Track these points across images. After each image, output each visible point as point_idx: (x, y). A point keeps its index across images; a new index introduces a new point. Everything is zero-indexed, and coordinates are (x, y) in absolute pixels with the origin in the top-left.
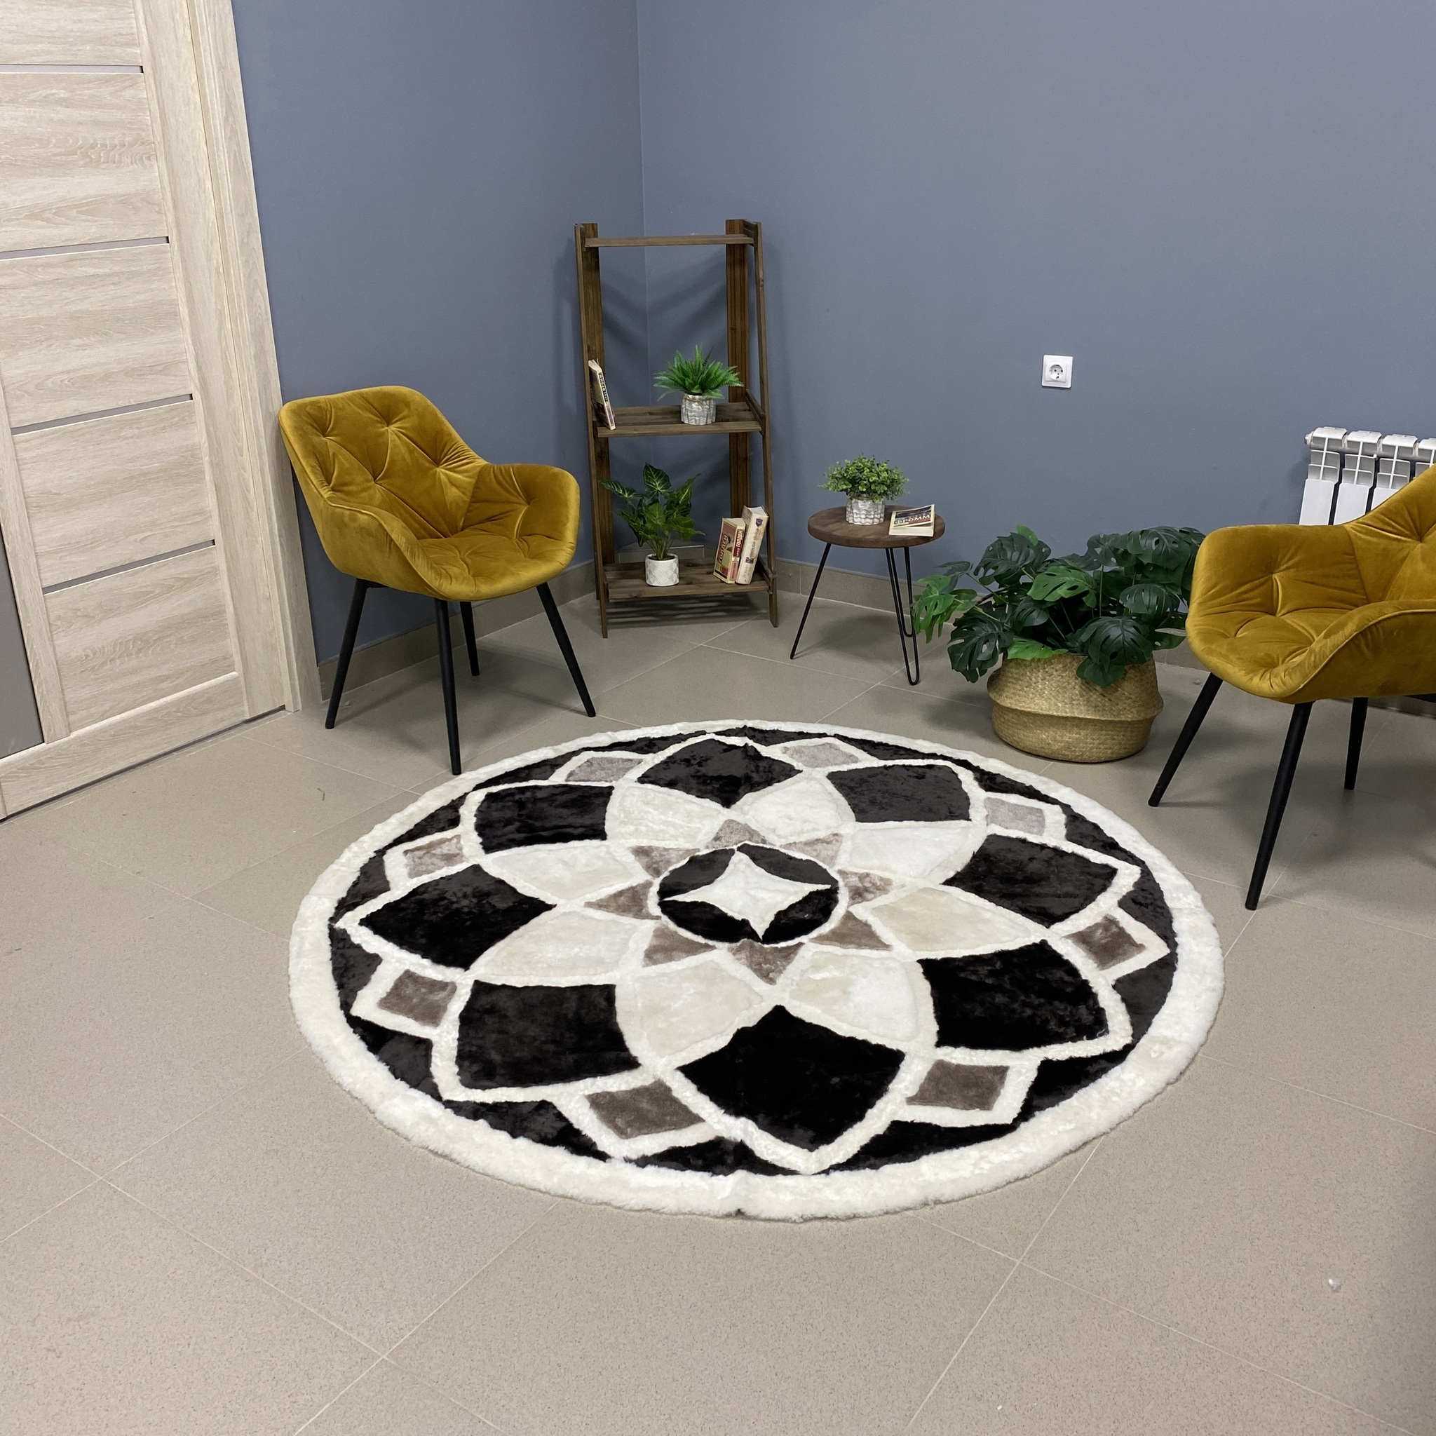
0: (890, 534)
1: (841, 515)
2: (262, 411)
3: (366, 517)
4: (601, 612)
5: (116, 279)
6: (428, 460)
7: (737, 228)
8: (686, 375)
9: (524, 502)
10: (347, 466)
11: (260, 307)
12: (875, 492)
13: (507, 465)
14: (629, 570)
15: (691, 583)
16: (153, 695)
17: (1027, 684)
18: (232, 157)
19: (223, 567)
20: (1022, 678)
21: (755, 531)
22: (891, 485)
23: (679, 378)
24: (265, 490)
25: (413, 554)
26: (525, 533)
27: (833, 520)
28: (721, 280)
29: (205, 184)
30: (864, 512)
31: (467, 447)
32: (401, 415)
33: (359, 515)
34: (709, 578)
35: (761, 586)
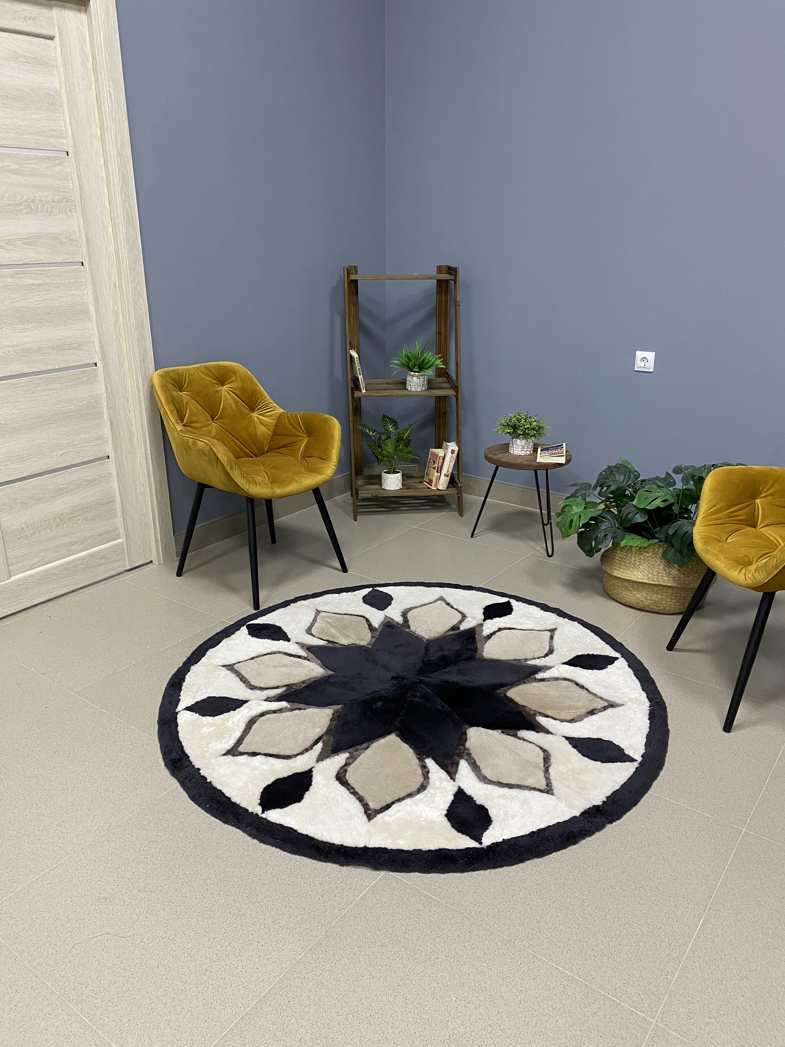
0: (537, 461)
1: (505, 448)
2: (142, 375)
3: (202, 443)
4: (353, 504)
5: (47, 288)
6: (246, 408)
7: (444, 270)
8: (410, 360)
9: (306, 436)
10: (195, 410)
11: (141, 308)
12: (528, 434)
13: (296, 413)
14: (372, 479)
15: (409, 489)
16: (66, 554)
17: (628, 562)
18: (125, 213)
19: (114, 472)
20: (625, 557)
21: (450, 457)
22: (539, 429)
23: (406, 361)
24: (142, 425)
25: (231, 468)
26: (306, 456)
27: (501, 451)
28: (433, 303)
29: (108, 231)
30: (521, 447)
31: (271, 401)
32: (231, 380)
33: (199, 442)
34: (420, 486)
35: (453, 491)
